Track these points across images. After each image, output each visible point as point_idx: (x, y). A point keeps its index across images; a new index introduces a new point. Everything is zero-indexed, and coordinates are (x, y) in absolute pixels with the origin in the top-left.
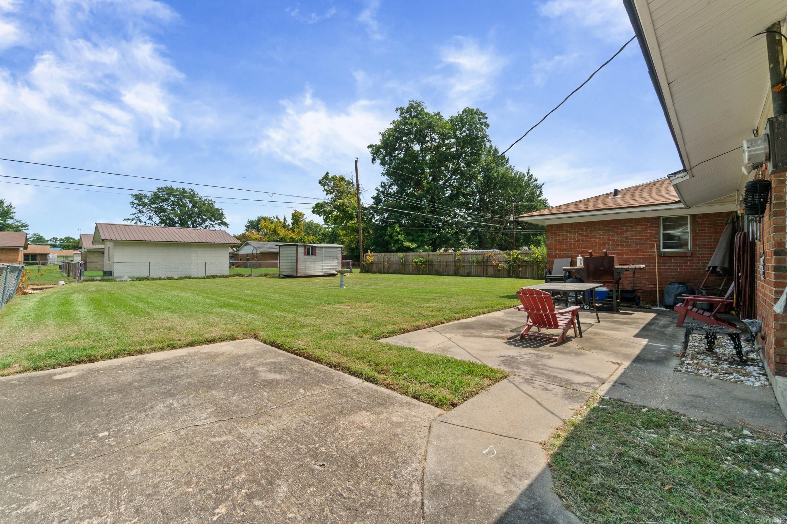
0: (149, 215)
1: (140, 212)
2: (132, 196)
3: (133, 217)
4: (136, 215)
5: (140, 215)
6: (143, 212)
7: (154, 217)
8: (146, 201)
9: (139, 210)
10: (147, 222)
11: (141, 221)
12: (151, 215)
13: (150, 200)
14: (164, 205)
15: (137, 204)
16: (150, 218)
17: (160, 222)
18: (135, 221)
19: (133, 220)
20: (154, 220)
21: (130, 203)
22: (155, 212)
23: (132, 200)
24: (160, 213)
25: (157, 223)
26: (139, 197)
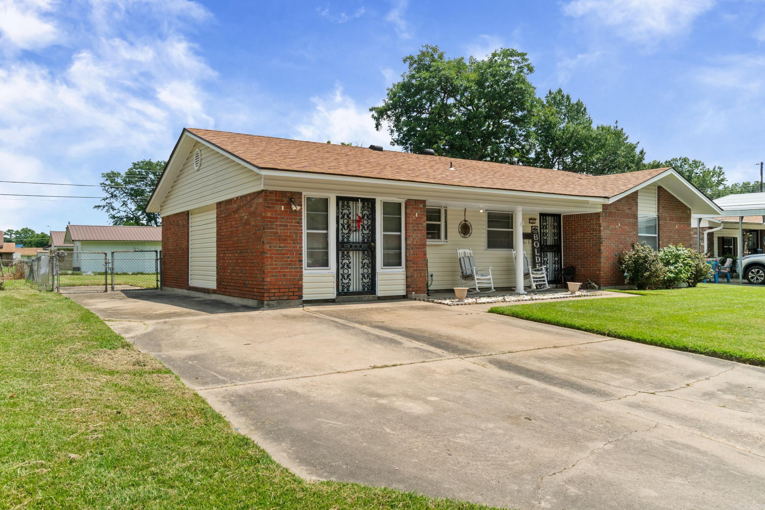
0: (123, 199)
1: (112, 197)
2: (104, 175)
3: (104, 203)
4: (108, 201)
5: (112, 200)
6: (116, 196)
7: (129, 201)
8: (119, 180)
9: (112, 194)
10: (121, 209)
11: (113, 209)
12: (126, 200)
13: (124, 180)
14: (141, 185)
15: (109, 185)
16: (125, 204)
17: (136, 210)
18: (106, 208)
19: (104, 207)
20: (129, 206)
21: (101, 184)
22: (131, 195)
23: (103, 180)
24: (136, 197)
25: (133, 210)
26: (111, 176)
